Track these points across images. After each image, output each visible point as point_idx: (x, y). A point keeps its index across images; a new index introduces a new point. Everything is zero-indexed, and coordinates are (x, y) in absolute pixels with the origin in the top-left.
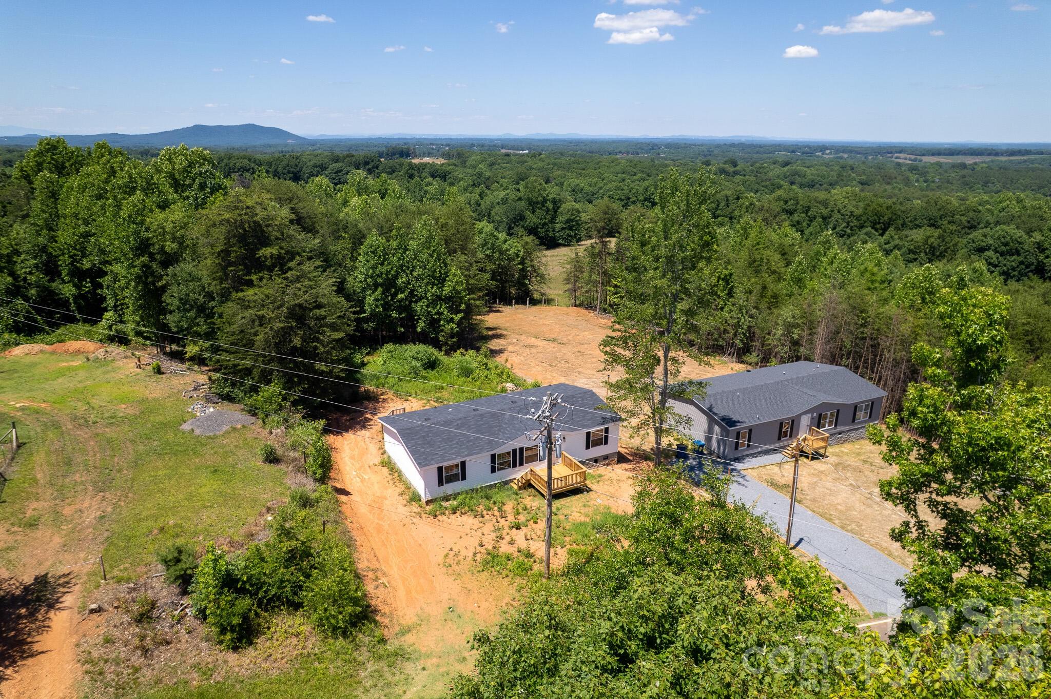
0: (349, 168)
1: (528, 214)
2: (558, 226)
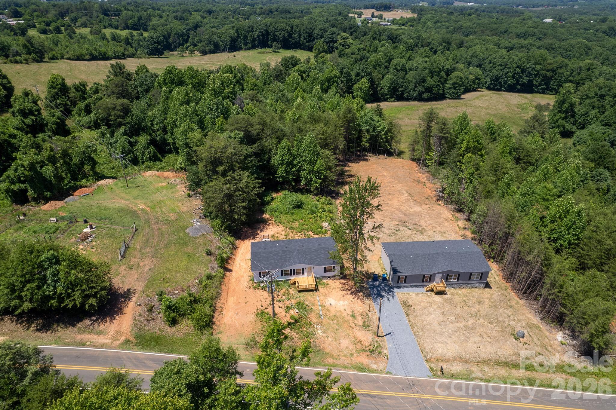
0: (339, 32)
1: (428, 78)
2: (447, 86)
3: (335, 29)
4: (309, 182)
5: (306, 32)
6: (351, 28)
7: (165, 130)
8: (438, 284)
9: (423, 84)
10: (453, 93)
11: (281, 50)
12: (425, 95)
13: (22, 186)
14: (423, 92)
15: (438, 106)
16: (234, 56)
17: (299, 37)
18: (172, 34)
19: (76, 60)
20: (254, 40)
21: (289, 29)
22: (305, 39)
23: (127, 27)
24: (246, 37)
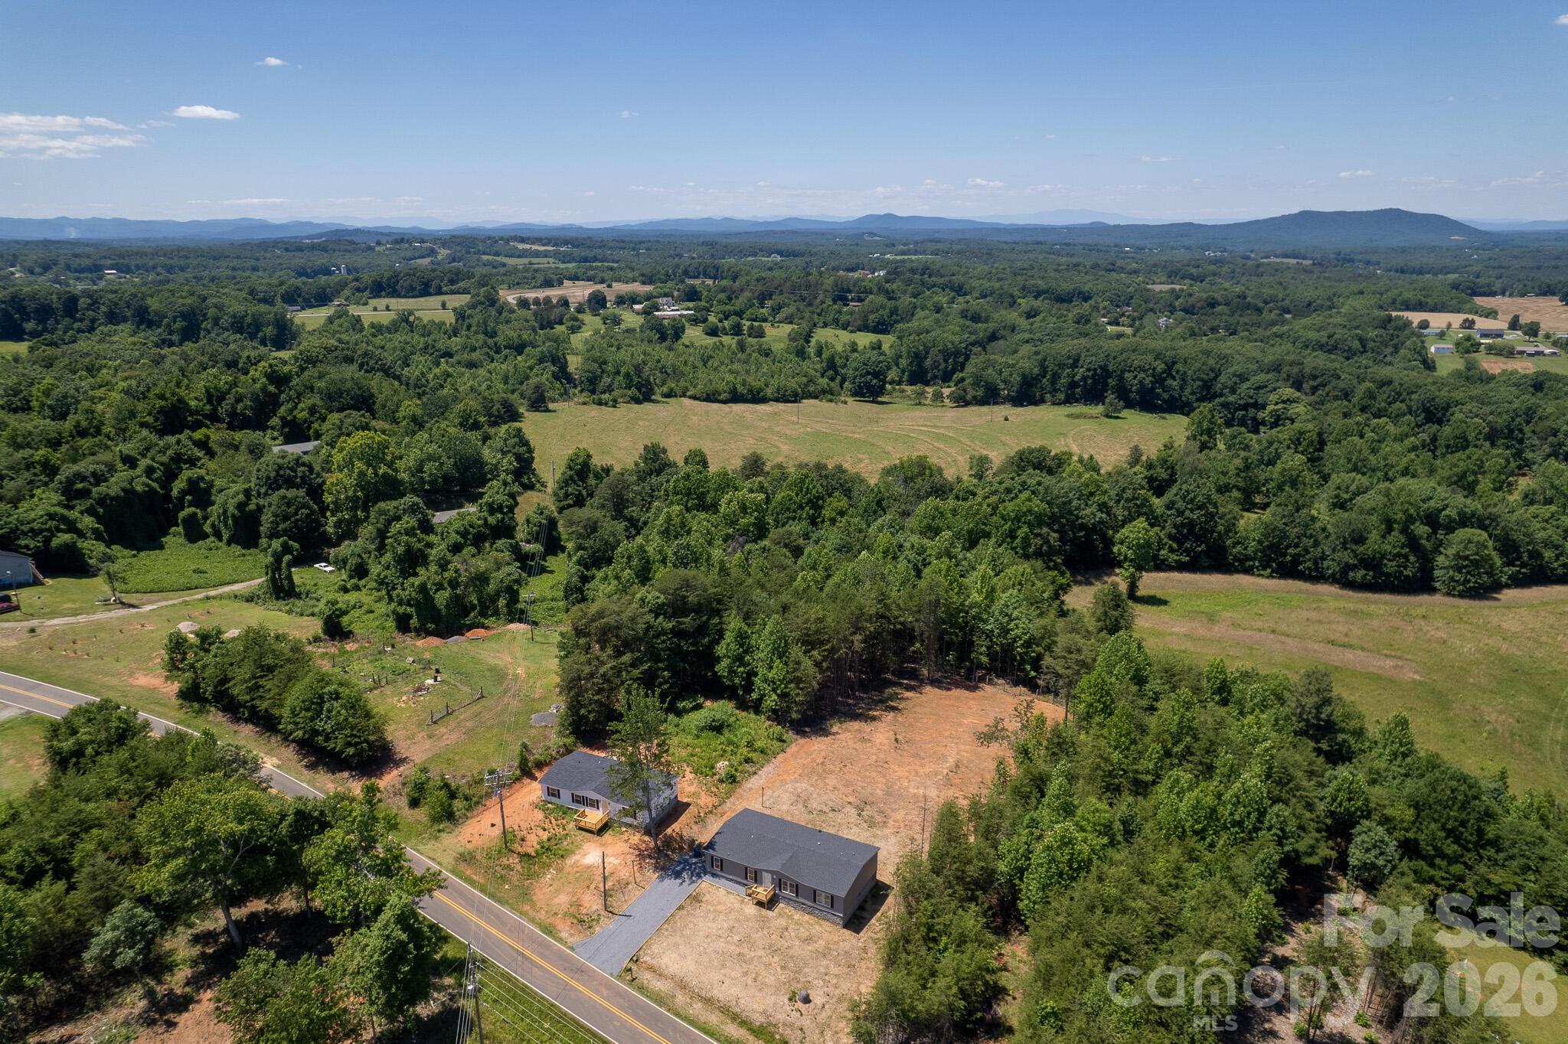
0: (1279, 384)
1: (1374, 536)
2: (1441, 560)
3: (1272, 375)
4: (762, 696)
5: (1200, 378)
6: (1315, 377)
9: (1354, 547)
10: (1452, 579)
11: (1125, 413)
12: (1359, 575)
14: (1354, 567)
15: (1364, 607)
16: (1006, 419)
17: (1182, 388)
18: (934, 351)
19: (704, 400)
20: (1073, 385)
21: (1160, 367)
22: (1193, 393)
23: (864, 328)
24: (1055, 377)
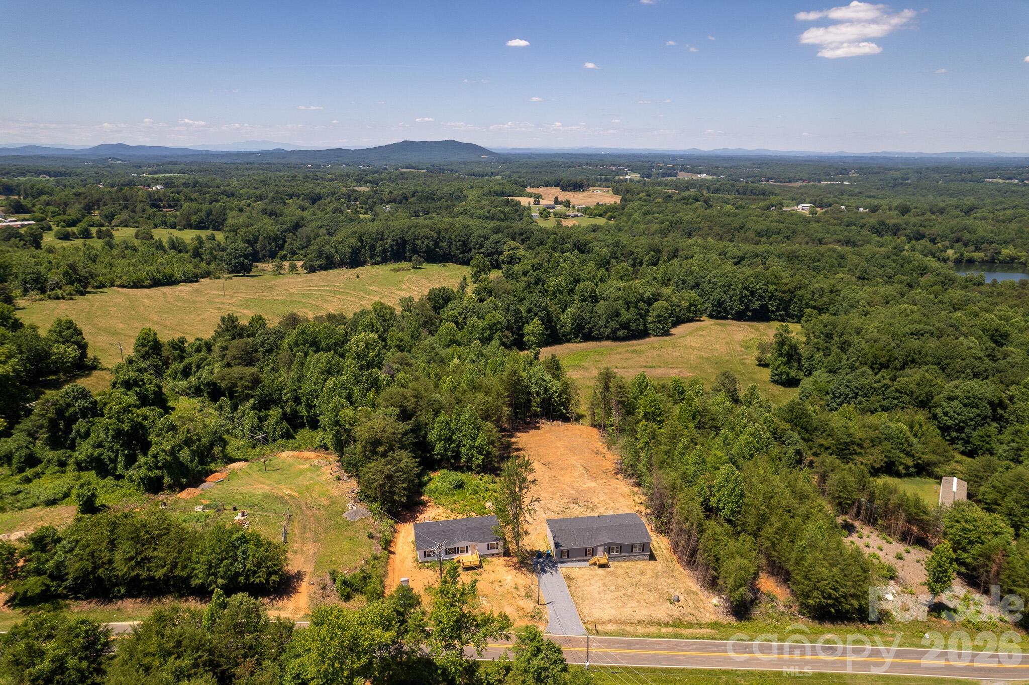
0: (506, 239)
1: (623, 311)
2: (650, 319)
3: (500, 235)
4: (470, 459)
5: (460, 240)
6: (522, 234)
7: (297, 400)
8: (601, 557)
9: (617, 319)
10: (657, 328)
11: (424, 265)
12: (621, 333)
13: (159, 472)
14: (618, 329)
15: (638, 348)
16: (358, 276)
17: (450, 247)
18: (261, 238)
19: (132, 287)
20: (385, 251)
21: (435, 236)
22: (457, 249)
23: (189, 226)
24: (373, 247)
